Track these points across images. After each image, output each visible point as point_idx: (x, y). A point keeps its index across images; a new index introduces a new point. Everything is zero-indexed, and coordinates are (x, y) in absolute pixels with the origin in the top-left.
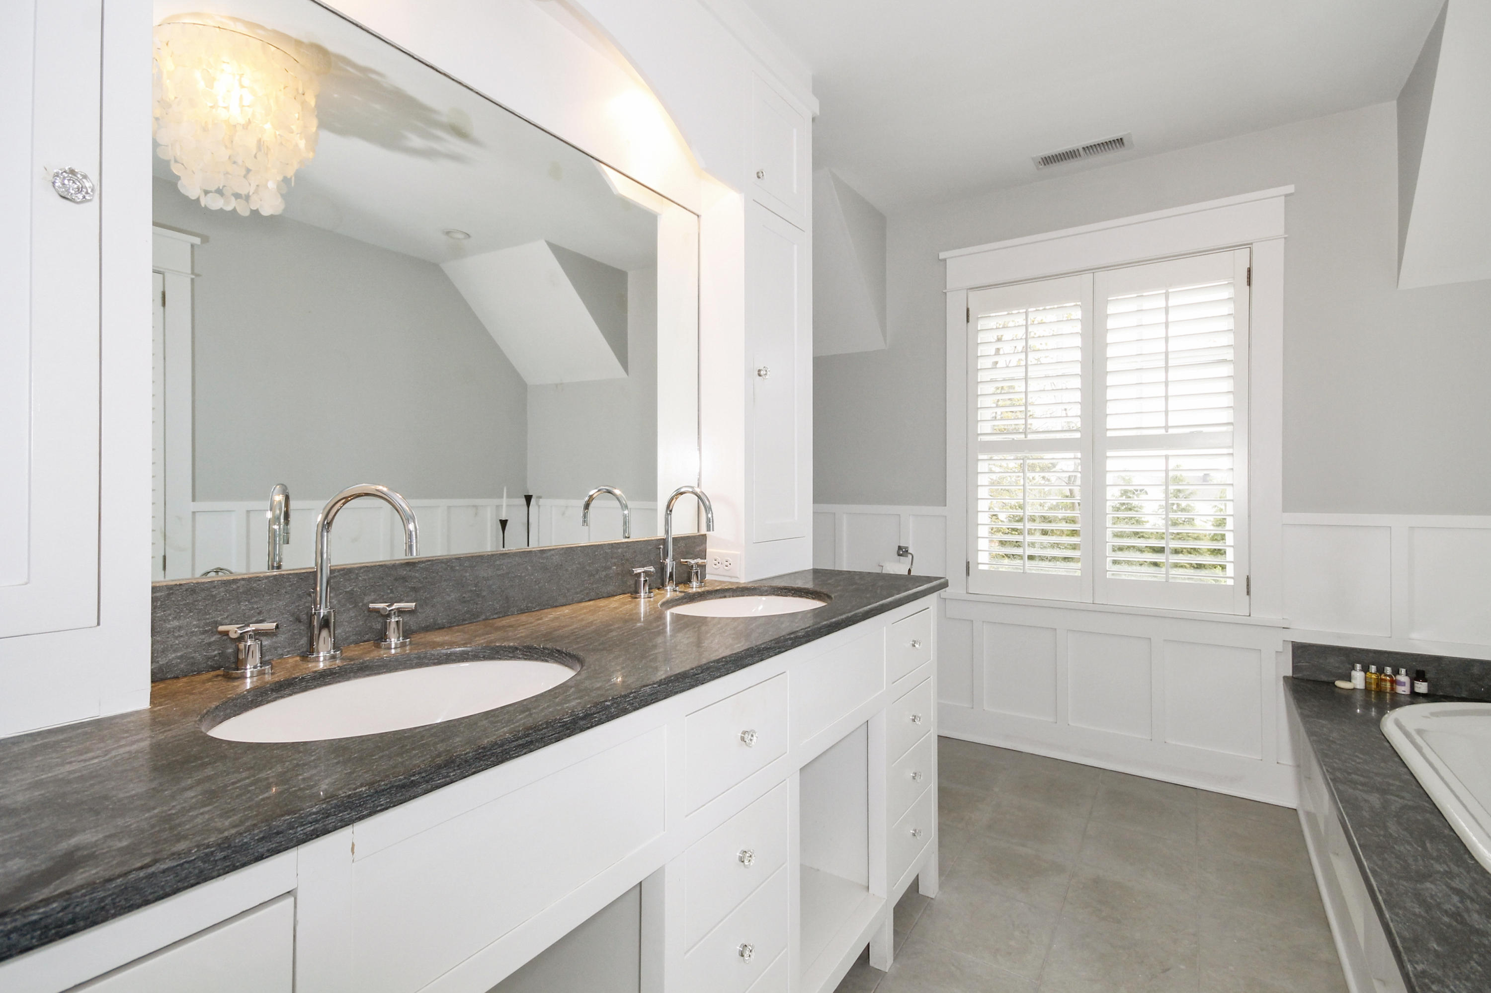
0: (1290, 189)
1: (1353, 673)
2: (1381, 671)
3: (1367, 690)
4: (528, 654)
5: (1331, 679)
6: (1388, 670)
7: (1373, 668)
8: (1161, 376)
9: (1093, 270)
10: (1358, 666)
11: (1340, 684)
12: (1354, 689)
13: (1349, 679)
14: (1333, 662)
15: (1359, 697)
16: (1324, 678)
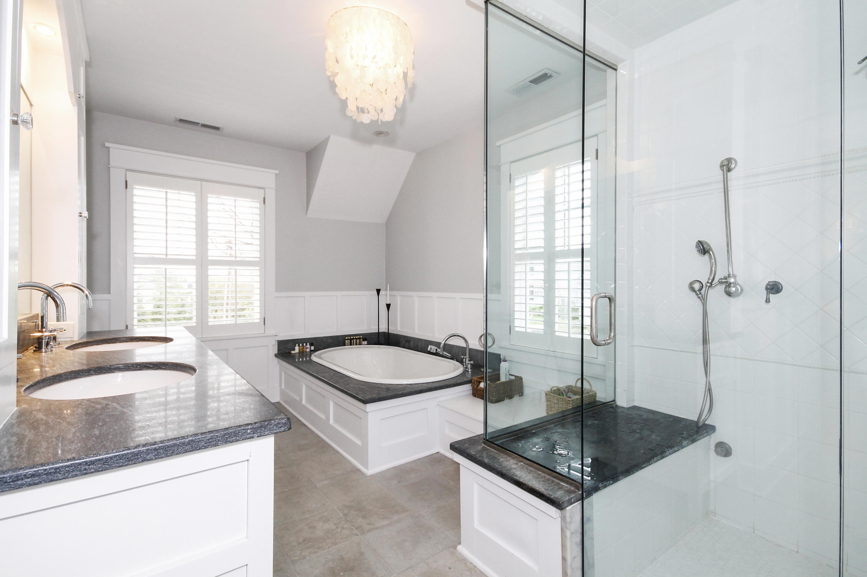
0: (277, 172)
1: (296, 347)
2: (303, 345)
3: (299, 352)
4: (99, 371)
5: (290, 351)
6: (305, 344)
7: (301, 345)
8: (233, 234)
9: (202, 180)
10: (297, 345)
11: (293, 352)
12: (296, 353)
13: (294, 350)
14: (290, 345)
15: (297, 355)
16: (287, 351)
